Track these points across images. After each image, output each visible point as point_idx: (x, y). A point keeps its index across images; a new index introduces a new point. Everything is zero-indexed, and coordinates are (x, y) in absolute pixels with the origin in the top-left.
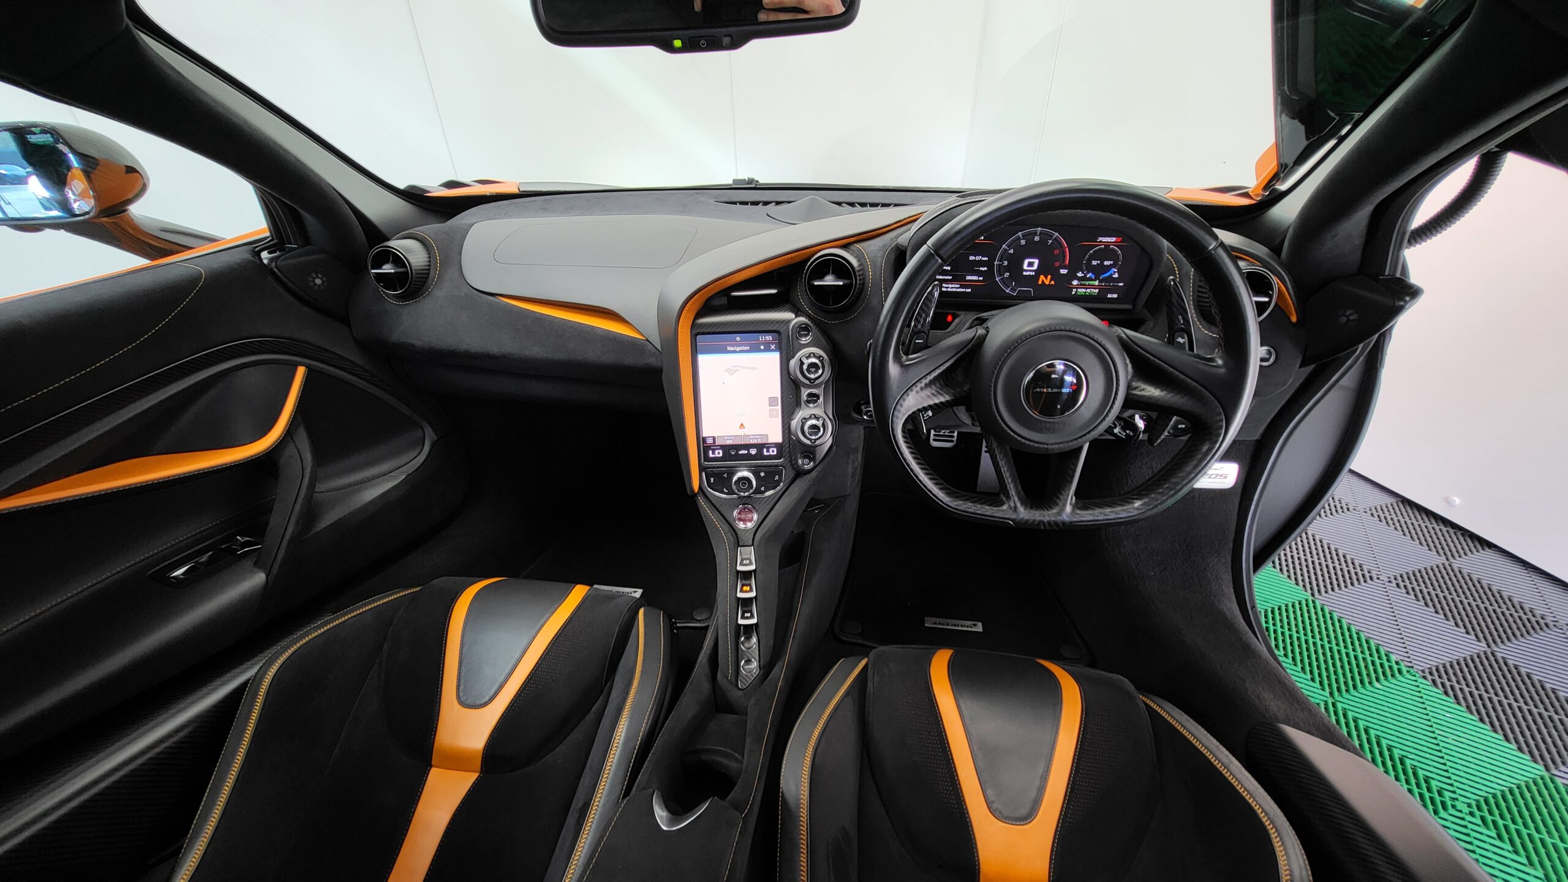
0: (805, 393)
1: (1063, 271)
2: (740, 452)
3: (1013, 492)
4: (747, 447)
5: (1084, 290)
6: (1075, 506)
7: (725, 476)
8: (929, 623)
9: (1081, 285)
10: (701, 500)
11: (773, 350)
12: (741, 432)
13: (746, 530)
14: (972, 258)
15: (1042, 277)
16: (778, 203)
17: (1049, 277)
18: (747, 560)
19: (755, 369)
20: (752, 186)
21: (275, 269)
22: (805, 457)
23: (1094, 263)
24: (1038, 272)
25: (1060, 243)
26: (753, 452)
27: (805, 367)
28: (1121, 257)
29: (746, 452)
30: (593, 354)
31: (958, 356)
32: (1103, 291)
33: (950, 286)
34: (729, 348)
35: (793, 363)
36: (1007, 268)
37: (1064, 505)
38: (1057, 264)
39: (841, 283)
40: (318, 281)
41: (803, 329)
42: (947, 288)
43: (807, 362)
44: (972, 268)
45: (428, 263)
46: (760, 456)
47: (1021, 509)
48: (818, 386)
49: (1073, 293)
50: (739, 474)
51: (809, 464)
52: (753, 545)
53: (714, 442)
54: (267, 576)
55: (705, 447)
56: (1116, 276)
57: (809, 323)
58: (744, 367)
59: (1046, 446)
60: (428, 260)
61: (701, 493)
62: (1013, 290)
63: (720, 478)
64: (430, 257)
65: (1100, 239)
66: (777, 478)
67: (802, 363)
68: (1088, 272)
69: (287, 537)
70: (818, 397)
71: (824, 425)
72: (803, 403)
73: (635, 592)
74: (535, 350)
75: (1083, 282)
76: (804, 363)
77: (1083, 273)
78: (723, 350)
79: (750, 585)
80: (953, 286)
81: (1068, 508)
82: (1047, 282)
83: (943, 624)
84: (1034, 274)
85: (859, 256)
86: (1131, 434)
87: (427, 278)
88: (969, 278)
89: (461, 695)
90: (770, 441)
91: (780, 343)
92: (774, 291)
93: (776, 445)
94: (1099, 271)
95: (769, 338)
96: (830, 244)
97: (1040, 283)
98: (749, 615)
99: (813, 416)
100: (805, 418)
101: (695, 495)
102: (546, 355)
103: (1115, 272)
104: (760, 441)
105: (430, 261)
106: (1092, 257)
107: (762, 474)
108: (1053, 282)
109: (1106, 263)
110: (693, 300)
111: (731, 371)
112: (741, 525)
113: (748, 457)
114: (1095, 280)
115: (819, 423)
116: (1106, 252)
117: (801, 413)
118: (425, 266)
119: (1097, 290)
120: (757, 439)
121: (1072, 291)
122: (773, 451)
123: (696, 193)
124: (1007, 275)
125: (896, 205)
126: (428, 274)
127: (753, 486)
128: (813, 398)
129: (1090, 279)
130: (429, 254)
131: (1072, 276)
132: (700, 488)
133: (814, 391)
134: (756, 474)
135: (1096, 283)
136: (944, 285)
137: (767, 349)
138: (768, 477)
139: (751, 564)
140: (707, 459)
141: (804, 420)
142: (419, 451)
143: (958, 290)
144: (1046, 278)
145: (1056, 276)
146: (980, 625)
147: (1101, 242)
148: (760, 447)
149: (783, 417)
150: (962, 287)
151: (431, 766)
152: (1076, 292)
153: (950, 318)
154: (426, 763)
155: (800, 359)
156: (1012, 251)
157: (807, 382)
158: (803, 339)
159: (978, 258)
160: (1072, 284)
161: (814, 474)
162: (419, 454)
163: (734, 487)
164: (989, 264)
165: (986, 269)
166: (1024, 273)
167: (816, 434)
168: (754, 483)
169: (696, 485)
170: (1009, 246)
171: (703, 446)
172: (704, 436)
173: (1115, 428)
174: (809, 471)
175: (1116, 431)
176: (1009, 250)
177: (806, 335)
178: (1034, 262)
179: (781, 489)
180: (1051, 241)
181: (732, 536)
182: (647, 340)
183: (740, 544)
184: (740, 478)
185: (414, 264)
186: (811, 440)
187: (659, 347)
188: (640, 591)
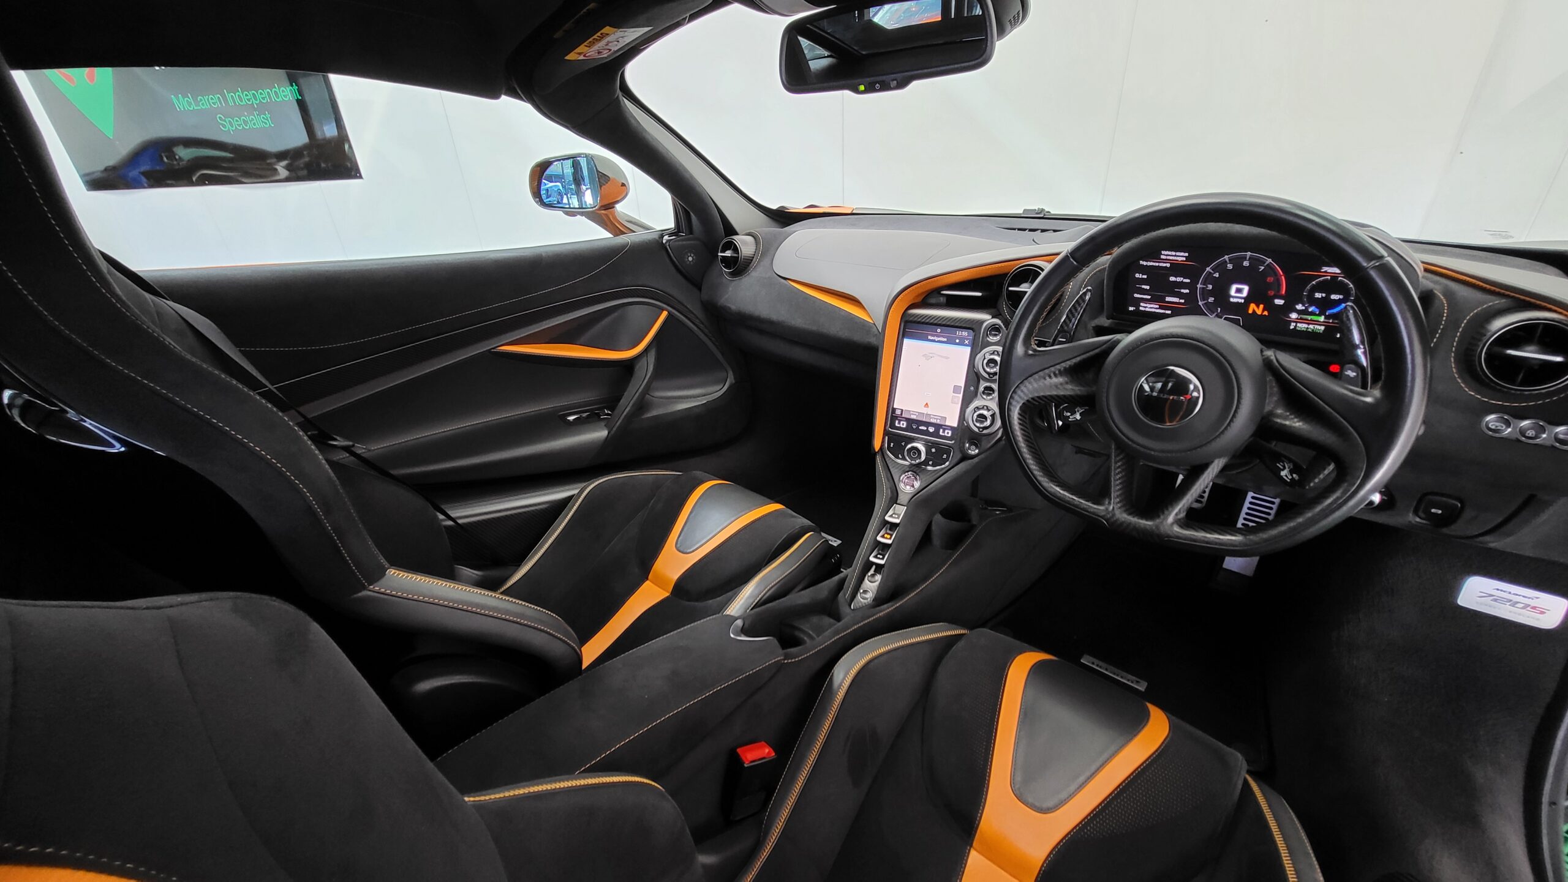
0: (983, 385)
1: (1279, 302)
2: (920, 428)
3: (1115, 494)
4: (927, 424)
5: (1306, 326)
6: (1178, 522)
7: (903, 443)
8: (1088, 660)
10: (878, 459)
11: (966, 344)
12: (925, 411)
13: (906, 493)
14: (1172, 279)
15: (1252, 306)
17: (1261, 306)
18: (896, 515)
19: (947, 358)
20: (1042, 216)
21: (668, 247)
22: (971, 444)
23: (1318, 295)
24: (1248, 300)
25: (1274, 270)
26: (931, 429)
27: (985, 361)
28: (1353, 292)
29: (925, 428)
30: (835, 330)
31: (1088, 355)
32: (1331, 330)
33: (1149, 306)
34: (930, 337)
35: (979, 356)
36: (1211, 293)
37: (1167, 518)
38: (1271, 293)
40: (690, 259)
41: (994, 329)
42: (1145, 307)
43: (988, 357)
44: (1173, 289)
45: (754, 254)
46: (936, 434)
47: (1121, 511)
48: (994, 381)
49: (1292, 327)
50: (914, 445)
51: (974, 451)
52: (906, 505)
53: (902, 414)
54: (609, 433)
55: (893, 416)
57: (1002, 324)
58: (939, 356)
60: (754, 250)
61: (880, 453)
62: (1218, 316)
63: (897, 443)
64: (756, 249)
65: (1325, 269)
66: (945, 456)
68: (1311, 305)
69: (625, 413)
70: (993, 391)
71: (993, 416)
72: (979, 395)
73: (835, 541)
74: (798, 321)
75: (1305, 316)
77: (1303, 305)
78: (924, 338)
79: (891, 535)
80: (1152, 306)
81: (1171, 522)
82: (1259, 312)
83: (1100, 667)
84: (1243, 301)
86: (1297, 478)
87: (750, 263)
88: (1168, 299)
89: (678, 542)
90: (947, 423)
91: (972, 339)
92: (979, 294)
93: (952, 428)
94: (1324, 305)
95: (965, 333)
96: (1033, 257)
97: (1250, 311)
98: (881, 557)
99: (985, 408)
100: (978, 407)
101: (875, 454)
102: (804, 326)
104: (938, 422)
105: (755, 252)
106: (1319, 287)
107: (933, 450)
108: (1266, 313)
109: (1334, 297)
110: (906, 293)
111: (927, 357)
112: (902, 485)
113: (927, 433)
114: (1319, 315)
115: (989, 414)
116: (1332, 285)
117: (976, 402)
118: (752, 255)
119: (1323, 328)
120: (937, 419)
121: (1290, 325)
122: (948, 433)
124: (1211, 300)
126: (752, 260)
127: (920, 458)
128: (989, 390)
129: (1313, 313)
130: (756, 247)
131: (1289, 308)
132: (881, 448)
133: (992, 385)
134: (928, 452)
135: (1322, 319)
136: (1142, 304)
137: (962, 344)
138: (937, 454)
139: (898, 518)
140: (893, 426)
141: (978, 409)
142: (720, 387)
143: (1158, 311)
144: (1258, 307)
145: (1269, 306)
146: (1143, 683)
147: (1326, 272)
148: (938, 427)
149: (962, 404)
150: (1161, 307)
151: (647, 579)
152: (1296, 326)
154: (645, 576)
155: (984, 355)
157: (986, 375)
158: (992, 338)
159: (1179, 279)
160: (1290, 318)
161: (976, 460)
162: (720, 389)
163: (906, 453)
164: (1192, 286)
165: (1187, 291)
166: (1232, 300)
167: (982, 422)
168: (923, 457)
169: (877, 445)
170: (1215, 269)
171: (892, 415)
172: (895, 407)
173: (1283, 470)
174: (973, 457)
175: (1283, 473)
176: (1215, 273)
177: (996, 335)
178: (1243, 289)
179: (945, 468)
180: (1263, 268)
181: (892, 492)
182: (874, 324)
183: (896, 502)
184: (913, 448)
185: (744, 253)
186: (979, 428)
187: (880, 330)
188: (839, 542)
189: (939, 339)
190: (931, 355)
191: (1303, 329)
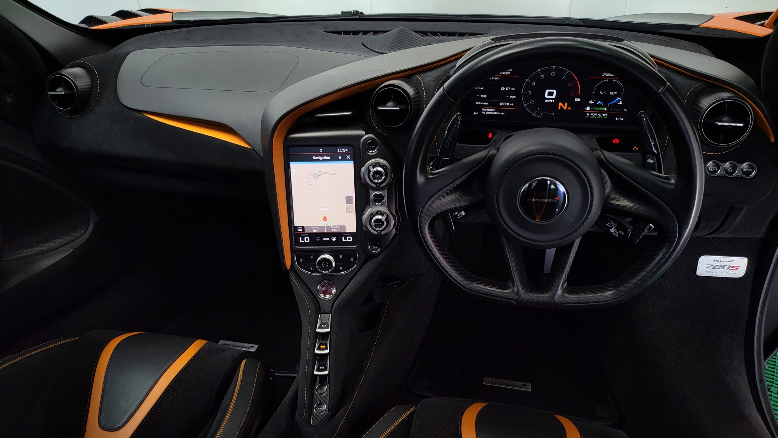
0: (372, 194)
1: (577, 100)
2: (324, 239)
3: (516, 278)
4: (330, 235)
5: (595, 114)
6: (565, 291)
7: (312, 257)
8: (488, 382)
9: (593, 110)
10: (292, 276)
11: (348, 160)
12: (324, 224)
13: (325, 300)
14: (503, 89)
15: (560, 104)
16: (375, 32)
17: (566, 104)
18: (325, 325)
19: (334, 174)
20: (357, 17)
22: (372, 245)
23: (601, 93)
24: (557, 100)
25: (572, 77)
26: (334, 239)
27: (371, 174)
28: (623, 89)
29: (328, 239)
31: (472, 171)
32: (612, 116)
33: (488, 110)
34: (314, 158)
35: (363, 169)
36: (532, 97)
37: (557, 289)
38: (572, 94)
39: (398, 108)
40: (9, 100)
41: (372, 144)
42: (486, 111)
43: (372, 170)
44: (504, 96)
46: (339, 242)
47: (522, 292)
48: (382, 189)
49: (587, 116)
50: (323, 256)
51: (377, 249)
52: (331, 313)
53: (304, 231)
56: (621, 103)
57: (376, 138)
58: (326, 173)
59: (539, 243)
60: (90, 83)
61: (292, 270)
62: (538, 114)
63: (307, 259)
64: (92, 82)
66: (352, 260)
67: (370, 171)
68: (598, 101)
70: (380, 196)
71: (387, 219)
72: (371, 203)
73: (252, 347)
74: (170, 155)
75: (595, 108)
76: (371, 171)
77: (593, 101)
78: (309, 159)
79: (326, 345)
80: (490, 110)
81: (560, 292)
82: (565, 108)
83: (498, 384)
84: (553, 101)
85: (415, 87)
86: (623, 233)
87: (90, 97)
88: (502, 104)
89: (102, 421)
90: (347, 230)
91: (354, 154)
92: (350, 113)
93: (351, 234)
94: (607, 99)
95: (345, 150)
97: (559, 108)
98: (323, 368)
99: (379, 213)
101: (287, 272)
103: (619, 101)
104: (339, 231)
105: (92, 85)
106: (601, 88)
107: (341, 257)
108: (569, 108)
109: (612, 93)
111: (317, 175)
112: (322, 296)
113: (330, 243)
114: (604, 106)
115: (383, 218)
116: (609, 85)
117: (370, 210)
118: (89, 88)
119: (606, 115)
120: (337, 229)
122: (350, 239)
123: (310, 24)
124: (532, 102)
125: (470, 34)
126: (91, 95)
127: (332, 266)
128: (378, 199)
129: (600, 106)
130: (91, 78)
131: (585, 103)
132: (292, 266)
133: (380, 193)
134: (335, 256)
135: (605, 109)
136: (483, 109)
137: (344, 159)
138: (345, 259)
139: (327, 327)
140: (298, 243)
141: (372, 215)
142: (85, 230)
143: (495, 113)
144: (564, 104)
145: (572, 103)
146: (529, 385)
147: (605, 76)
148: (340, 235)
149: (356, 212)
150: (497, 111)
152: (590, 116)
153: (490, 135)
155: (368, 168)
156: (534, 84)
157: (374, 186)
158: (371, 152)
159: (508, 89)
160: (585, 110)
161: (380, 257)
162: (85, 232)
163: (317, 267)
164: (517, 94)
165: (514, 97)
166: (546, 101)
167: (380, 226)
168: (334, 264)
169: (288, 264)
170: (532, 80)
171: (295, 234)
172: (295, 225)
173: (611, 228)
174: (377, 255)
175: (612, 230)
176: (532, 83)
177: (373, 149)
178: (553, 92)
179: (355, 269)
180: (564, 76)
181: (315, 305)
182: (253, 149)
183: (321, 312)
184: (323, 260)
185: (79, 88)
186: (377, 231)
187: (262, 155)
188: (256, 346)
189: (323, 158)
190: (319, 174)
191: (594, 117)
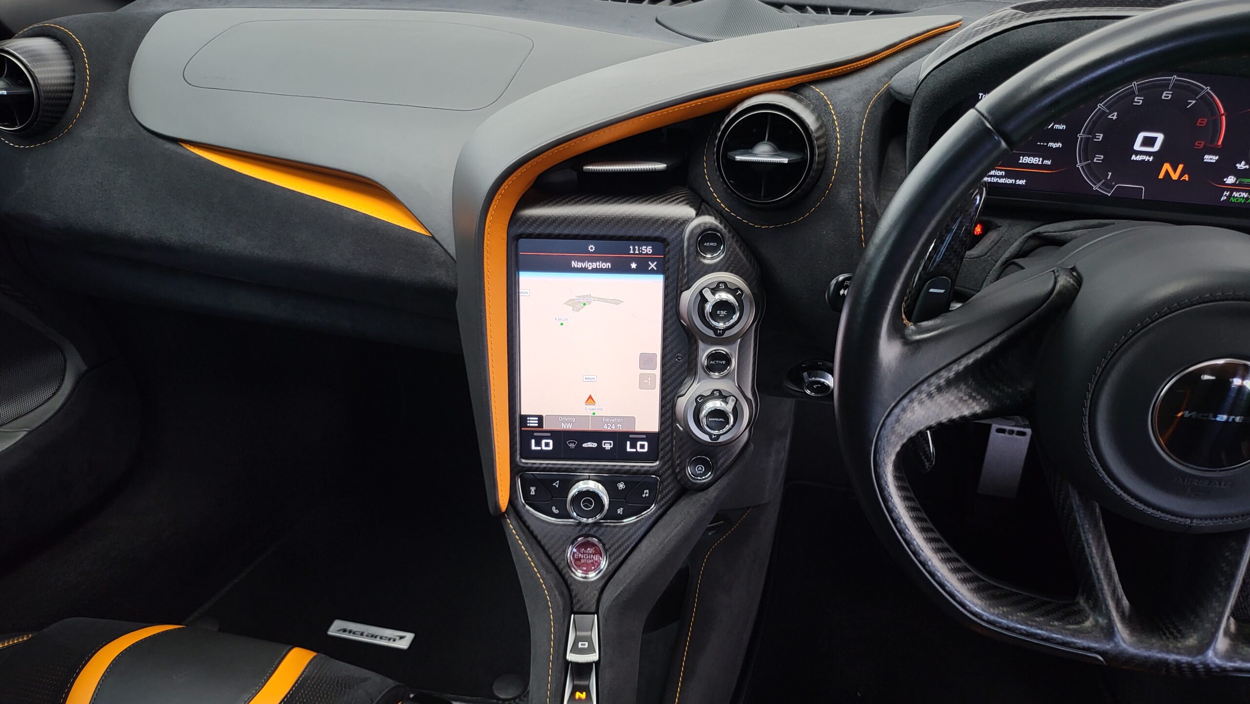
0: (705, 352)
1: (1210, 158)
2: (585, 445)
3: (1108, 600)
4: (598, 436)
5: (1245, 195)
7: (556, 484)
9: (1242, 184)
10: (511, 526)
11: (652, 272)
12: (586, 411)
13: (586, 584)
15: (1167, 166)
16: (676, 1)
17: (1181, 167)
18: (585, 642)
19: (617, 302)
22: (696, 464)
24: (1160, 157)
25: (1211, 104)
26: (608, 445)
27: (708, 307)
29: (595, 445)
30: (339, 257)
31: (1018, 327)
34: (574, 264)
35: (687, 297)
36: (1101, 148)
37: (1212, 635)
38: (1200, 144)
39: (785, 160)
41: (710, 238)
43: (712, 299)
44: (1035, 142)
45: (69, 81)
46: (618, 453)
47: (1122, 631)
48: (729, 342)
49: (1225, 199)
50: (581, 486)
51: (705, 474)
52: (597, 612)
53: (541, 425)
55: (523, 432)
57: (721, 226)
58: (599, 299)
59: (1189, 521)
60: (69, 74)
61: (511, 511)
62: (1108, 186)
63: (547, 488)
64: (74, 70)
66: (646, 494)
67: (704, 300)
70: (727, 359)
71: (736, 411)
72: (700, 371)
73: (401, 638)
76: (706, 301)
78: (563, 267)
79: (587, 690)
81: (1222, 643)
82: (1175, 177)
84: (1151, 159)
85: (820, 110)
87: (67, 105)
88: (1023, 160)
90: (638, 429)
91: (665, 262)
92: (662, 166)
93: (649, 436)
95: (648, 250)
96: (766, 86)
97: (1161, 176)
99: (717, 394)
100: (701, 396)
101: (502, 516)
102: (258, 252)
104: (620, 428)
105: (73, 77)
107: (621, 486)
108: (1186, 177)
110: (513, 177)
111: (579, 303)
112: (579, 574)
113: (599, 453)
115: (729, 408)
117: (696, 385)
118: (66, 85)
120: (616, 424)
121: (1223, 195)
122: (643, 447)
124: (1099, 158)
125: (877, 12)
126: (70, 98)
127: (603, 506)
128: (718, 363)
130: (73, 64)
131: (1226, 166)
132: (511, 502)
133: (723, 349)
134: (609, 485)
137: (643, 269)
138: (630, 492)
139: (590, 650)
140: (528, 453)
141: (701, 400)
142: (54, 390)
143: (1002, 181)
144: (1175, 168)
145: (1194, 165)
148: (621, 438)
149: (662, 389)
150: (1008, 175)
152: (1231, 197)
153: (977, 230)
155: (701, 293)
156: (1114, 116)
157: (711, 333)
158: (709, 256)
160: (1224, 183)
161: (712, 492)
162: (54, 394)
163: (570, 506)
164: (1068, 138)
165: (1059, 145)
166: (1134, 157)
167: (721, 426)
168: (606, 500)
169: (502, 499)
170: (1111, 107)
171: (521, 431)
172: (523, 413)
174: (704, 487)
176: (1110, 114)
177: (713, 250)
178: (1155, 139)
179: (652, 515)
180: (1194, 102)
181: (562, 594)
182: (433, 238)
183: (575, 610)
184: (582, 494)
185: (41, 82)
186: (710, 435)
187: (452, 250)
188: (409, 637)
189: (594, 265)
191: (1239, 201)
